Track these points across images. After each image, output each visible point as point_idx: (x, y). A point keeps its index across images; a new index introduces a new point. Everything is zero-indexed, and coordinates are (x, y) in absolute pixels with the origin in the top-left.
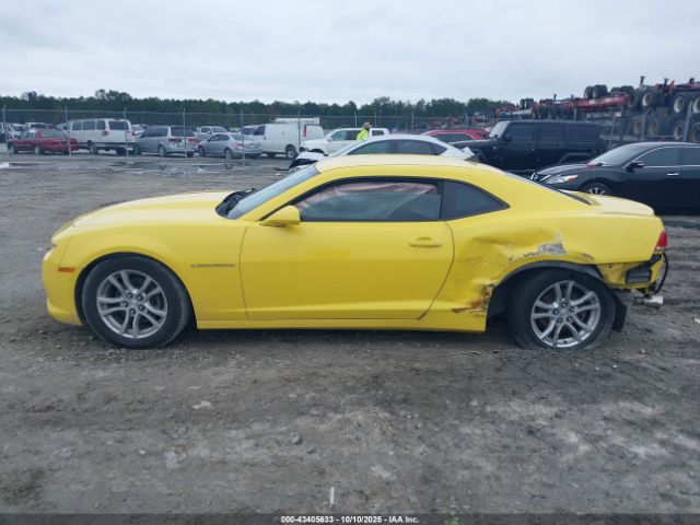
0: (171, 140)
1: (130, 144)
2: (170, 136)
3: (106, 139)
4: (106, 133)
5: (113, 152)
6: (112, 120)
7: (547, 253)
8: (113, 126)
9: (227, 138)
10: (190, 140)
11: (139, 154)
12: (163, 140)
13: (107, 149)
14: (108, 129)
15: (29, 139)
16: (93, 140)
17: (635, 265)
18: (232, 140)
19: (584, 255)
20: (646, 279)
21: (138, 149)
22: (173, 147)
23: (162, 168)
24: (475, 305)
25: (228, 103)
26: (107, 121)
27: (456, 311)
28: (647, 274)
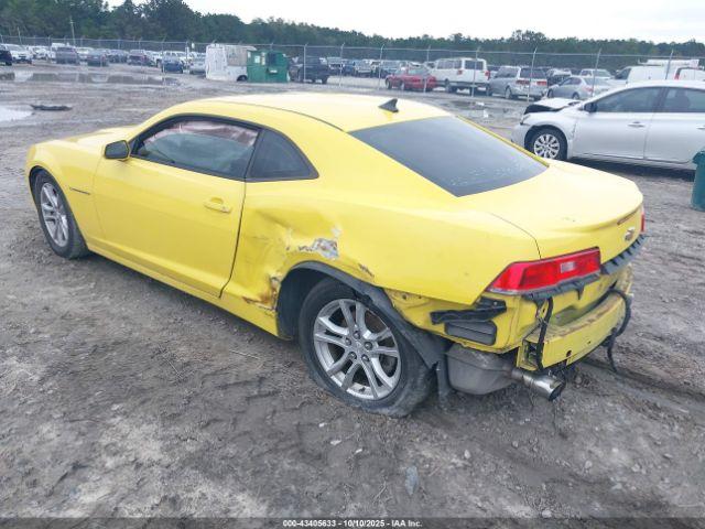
0: (519, 82)
1: (482, 85)
2: (518, 78)
3: (460, 78)
4: (460, 72)
5: (467, 91)
6: (469, 59)
7: (320, 252)
8: (469, 66)
9: (578, 82)
10: (539, 83)
11: (490, 95)
12: (511, 82)
13: (462, 88)
14: (463, 68)
15: (399, 76)
16: (450, 79)
17: (461, 309)
18: (583, 84)
19: (363, 268)
20: (489, 340)
21: (489, 91)
22: (519, 89)
23: (505, 111)
24: (265, 299)
25: (656, 43)
26: (464, 60)
27: (248, 300)
28: (490, 331)
